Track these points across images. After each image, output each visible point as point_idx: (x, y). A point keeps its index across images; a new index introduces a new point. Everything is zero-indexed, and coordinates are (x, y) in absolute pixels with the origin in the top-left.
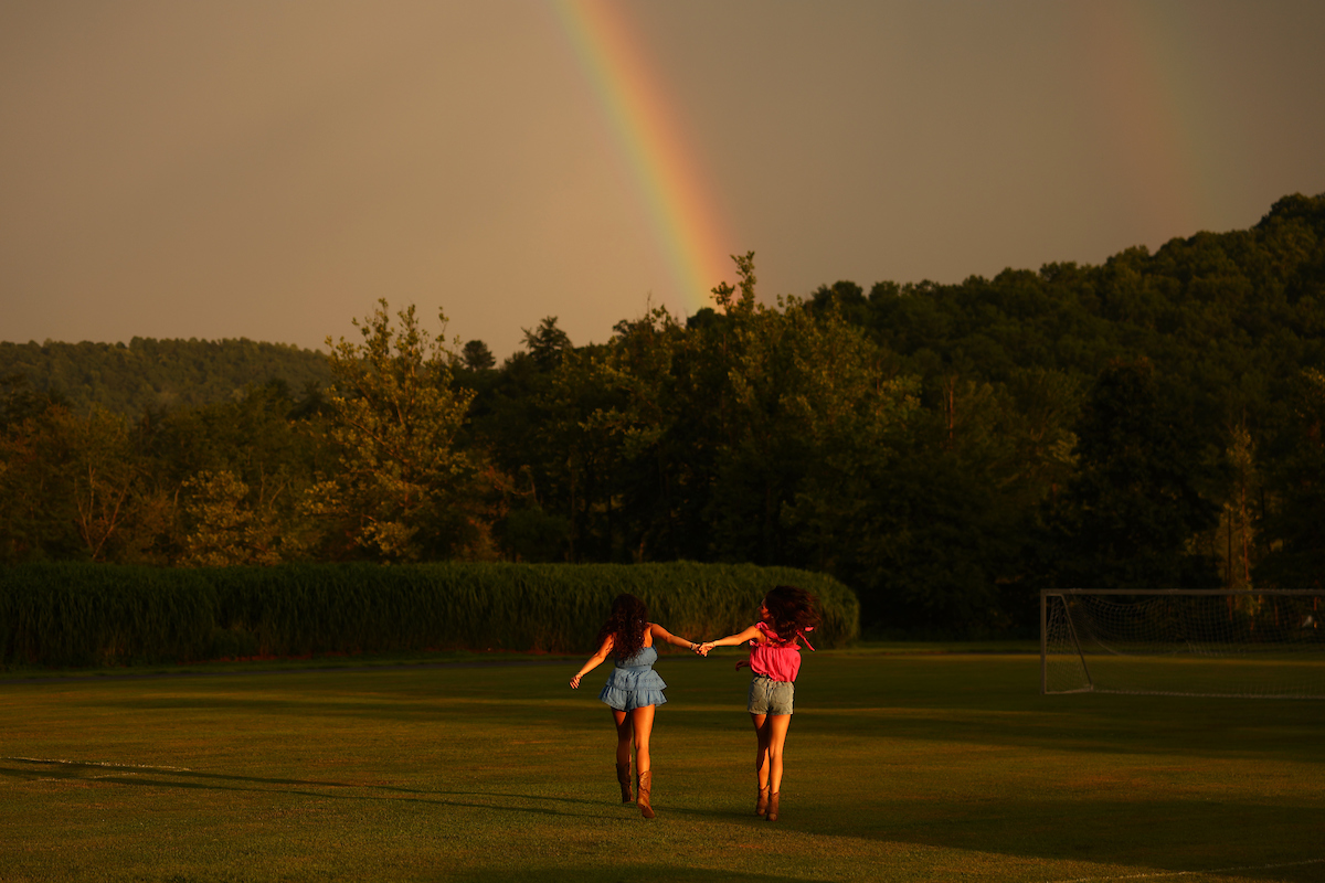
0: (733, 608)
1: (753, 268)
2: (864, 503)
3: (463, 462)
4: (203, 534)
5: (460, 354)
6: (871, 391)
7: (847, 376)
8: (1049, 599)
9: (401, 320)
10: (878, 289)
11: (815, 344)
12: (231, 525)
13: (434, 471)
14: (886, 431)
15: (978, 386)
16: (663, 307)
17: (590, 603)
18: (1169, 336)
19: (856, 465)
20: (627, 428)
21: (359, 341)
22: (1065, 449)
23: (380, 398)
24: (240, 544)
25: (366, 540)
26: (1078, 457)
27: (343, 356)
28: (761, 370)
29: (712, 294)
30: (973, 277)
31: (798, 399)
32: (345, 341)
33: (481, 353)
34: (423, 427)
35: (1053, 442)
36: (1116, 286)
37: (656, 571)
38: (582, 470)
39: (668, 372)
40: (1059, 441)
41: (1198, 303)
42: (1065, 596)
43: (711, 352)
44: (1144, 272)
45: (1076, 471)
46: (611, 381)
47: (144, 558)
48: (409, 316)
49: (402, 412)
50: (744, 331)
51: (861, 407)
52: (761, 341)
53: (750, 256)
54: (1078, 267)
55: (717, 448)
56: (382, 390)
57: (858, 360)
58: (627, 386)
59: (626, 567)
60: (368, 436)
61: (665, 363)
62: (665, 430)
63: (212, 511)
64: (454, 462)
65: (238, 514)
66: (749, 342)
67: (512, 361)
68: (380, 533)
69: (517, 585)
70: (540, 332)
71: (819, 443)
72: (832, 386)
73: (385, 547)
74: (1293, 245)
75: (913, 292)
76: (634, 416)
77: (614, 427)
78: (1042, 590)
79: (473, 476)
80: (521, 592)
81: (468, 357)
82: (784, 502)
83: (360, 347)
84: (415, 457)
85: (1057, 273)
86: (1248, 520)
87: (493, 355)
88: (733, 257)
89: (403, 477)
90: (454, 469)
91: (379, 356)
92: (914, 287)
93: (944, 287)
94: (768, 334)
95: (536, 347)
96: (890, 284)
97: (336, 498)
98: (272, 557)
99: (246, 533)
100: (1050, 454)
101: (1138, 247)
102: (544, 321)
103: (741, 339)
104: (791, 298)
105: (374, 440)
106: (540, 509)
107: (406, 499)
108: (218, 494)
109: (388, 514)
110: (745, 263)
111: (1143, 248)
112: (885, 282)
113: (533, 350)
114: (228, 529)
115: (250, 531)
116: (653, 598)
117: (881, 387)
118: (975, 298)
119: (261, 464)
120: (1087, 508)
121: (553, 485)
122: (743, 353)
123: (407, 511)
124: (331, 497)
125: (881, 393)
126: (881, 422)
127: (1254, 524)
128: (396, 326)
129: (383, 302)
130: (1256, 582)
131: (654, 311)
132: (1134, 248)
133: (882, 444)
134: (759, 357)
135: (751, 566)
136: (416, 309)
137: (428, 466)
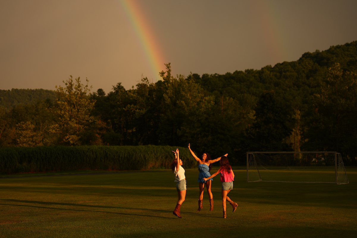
0: (163, 158)
1: (170, 67)
2: (199, 129)
3: (93, 119)
4: (22, 139)
5: (96, 92)
6: (201, 100)
7: (194, 96)
8: (249, 155)
9: (76, 81)
10: (204, 76)
11: (186, 87)
12: (30, 136)
13: (85, 122)
14: (205, 110)
15: (229, 98)
16: (146, 78)
17: (124, 157)
18: (277, 88)
19: (197, 119)
20: (136, 110)
21: (64, 86)
22: (252, 115)
23: (70, 102)
24: (32, 141)
25: (66, 140)
26: (255, 117)
27: (60, 91)
28: (172, 94)
29: (159, 74)
30: (228, 73)
31: (182, 102)
32: (61, 87)
33: (102, 92)
34: (82, 110)
35: (249, 113)
36: (264, 75)
37: (142, 148)
38: (125, 121)
39: (147, 95)
40: (250, 113)
41: (284, 79)
42: (254, 154)
43: (159, 89)
44: (271, 72)
45: (255, 120)
46: (132, 97)
47: (9, 145)
48: (78, 80)
49: (76, 106)
50: (167, 84)
51: (198, 104)
52: (172, 86)
53: (169, 64)
54: (254, 70)
55: (160, 115)
56: (71, 100)
57: (197, 91)
58: (136, 98)
59: (134, 147)
60: (67, 112)
61: (146, 92)
62: (147, 110)
63: (24, 133)
64: (90, 119)
65: (32, 133)
66: (169, 87)
67: (110, 94)
68: (70, 138)
69: (104, 152)
70: (117, 86)
71: (187, 114)
72: (190, 98)
73: (71, 142)
74: (308, 65)
75: (213, 76)
76: (138, 107)
77: (133, 109)
78: (247, 152)
79: (95, 123)
80: (105, 154)
81: (98, 93)
82: (178, 129)
83: (65, 88)
84: (80, 118)
85: (249, 72)
86: (299, 134)
87: (105, 92)
88: (165, 64)
89: (76, 123)
90: (90, 121)
91: (70, 91)
92: (213, 75)
93: (221, 75)
94: (174, 85)
95: (116, 90)
96: (207, 74)
97: (58, 129)
98: (41, 144)
99: (34, 138)
100: (248, 116)
101: (269, 65)
102: (118, 83)
103: (167, 86)
104: (180, 76)
105: (68, 113)
106: (113, 131)
107: (77, 129)
108: (26, 128)
109: (72, 133)
110: (168, 66)
111: (270, 65)
112: (206, 74)
113: (115, 91)
114: (29, 137)
115: (35, 138)
116: (141, 155)
117: (204, 99)
118: (228, 77)
119: (41, 120)
120: (257, 130)
121: (117, 125)
122: (167, 89)
123: (78, 132)
124: (57, 129)
125: (204, 100)
126: (204, 108)
127: (301, 135)
128: (75, 83)
129: (71, 76)
130: (301, 150)
131: (144, 79)
132: (268, 66)
133: (204, 114)
134: (172, 91)
135: (168, 146)
136: (80, 78)
137: (83, 120)
